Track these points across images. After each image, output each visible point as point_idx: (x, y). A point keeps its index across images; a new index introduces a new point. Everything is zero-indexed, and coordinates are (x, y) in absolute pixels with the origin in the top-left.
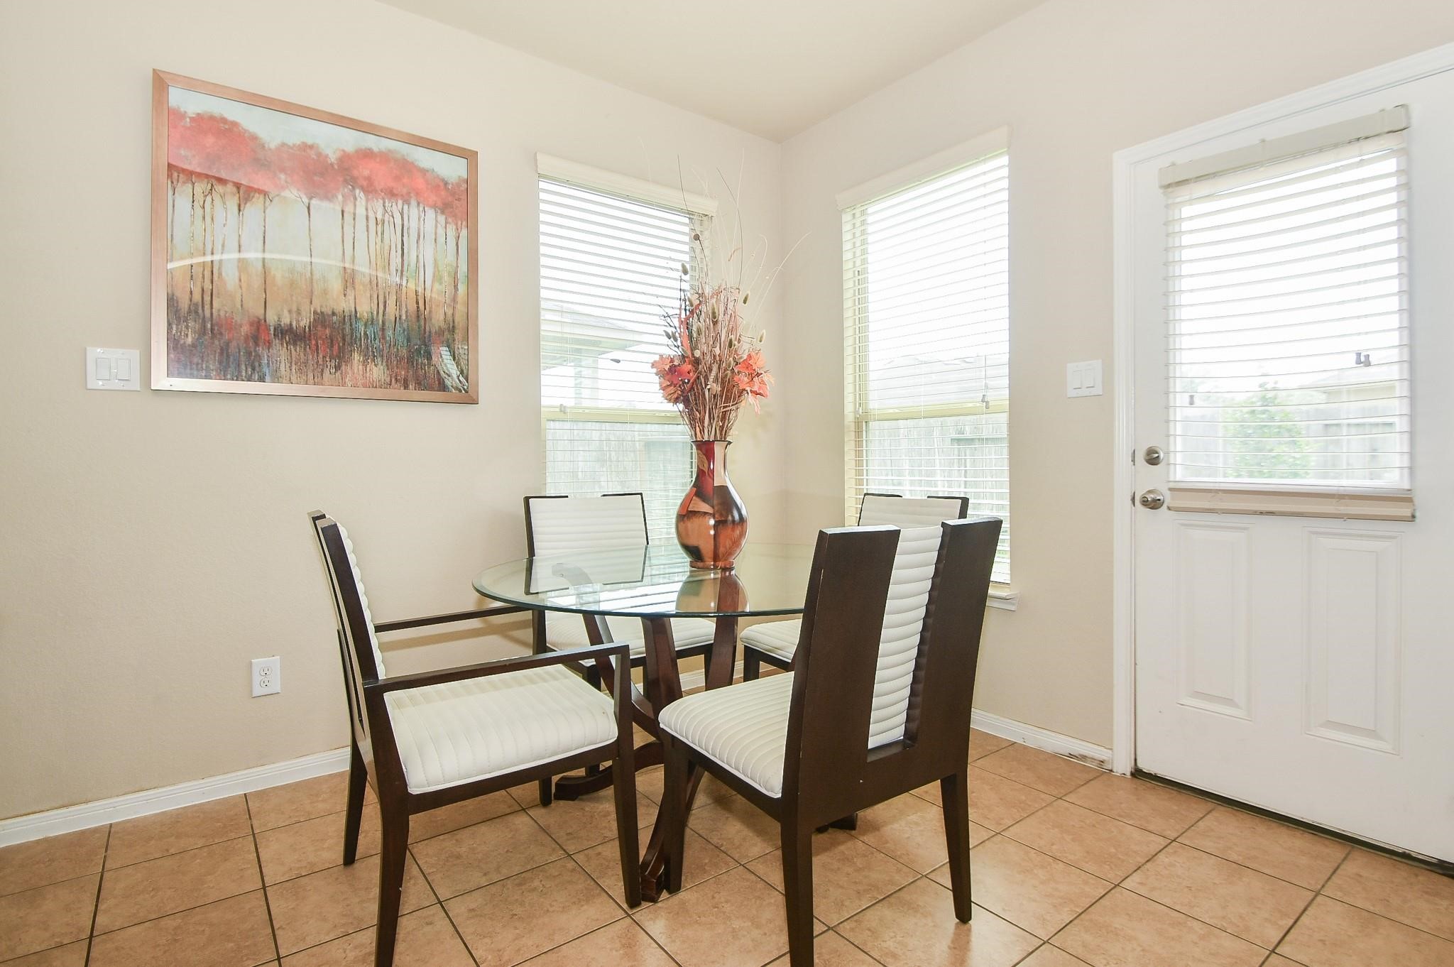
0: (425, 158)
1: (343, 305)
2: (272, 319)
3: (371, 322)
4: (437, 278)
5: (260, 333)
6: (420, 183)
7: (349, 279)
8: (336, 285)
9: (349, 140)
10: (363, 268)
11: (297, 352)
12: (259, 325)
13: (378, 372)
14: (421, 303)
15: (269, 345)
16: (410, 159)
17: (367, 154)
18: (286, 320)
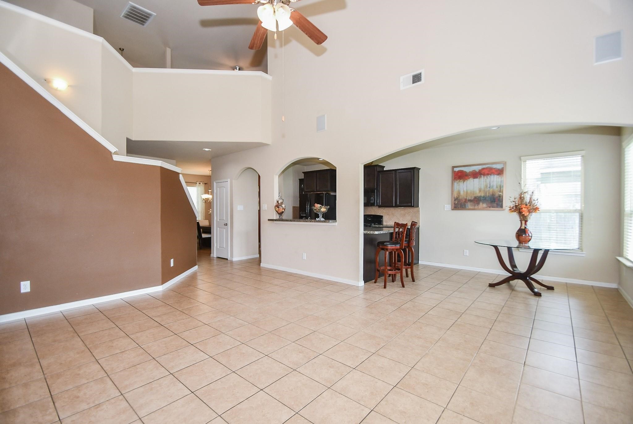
0: (494, 166)
1: (479, 195)
2: (468, 198)
3: (484, 197)
4: (497, 187)
5: (466, 201)
6: (493, 171)
7: (480, 191)
8: (478, 192)
9: (480, 167)
10: (482, 187)
11: (471, 203)
12: (466, 199)
13: (485, 205)
14: (493, 192)
15: (467, 202)
16: (491, 167)
17: (484, 169)
18: (470, 199)
